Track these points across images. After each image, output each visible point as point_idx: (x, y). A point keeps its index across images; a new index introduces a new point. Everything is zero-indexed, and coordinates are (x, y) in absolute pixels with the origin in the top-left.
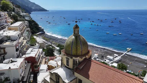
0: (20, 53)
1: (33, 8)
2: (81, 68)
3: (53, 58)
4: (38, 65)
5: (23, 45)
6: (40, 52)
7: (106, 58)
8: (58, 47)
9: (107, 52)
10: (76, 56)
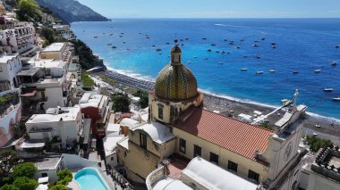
1: (75, 13)
2: (185, 119)
3: (128, 114)
4: (104, 122)
5: (72, 86)
6: (105, 101)
8: (137, 97)
10: (176, 100)
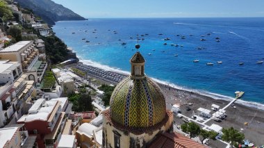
0: (14, 111)
1: (59, 14)
3: (89, 115)
4: (54, 138)
6: (60, 106)
7: (196, 112)
8: (102, 90)
9: (197, 99)
10: (139, 130)
